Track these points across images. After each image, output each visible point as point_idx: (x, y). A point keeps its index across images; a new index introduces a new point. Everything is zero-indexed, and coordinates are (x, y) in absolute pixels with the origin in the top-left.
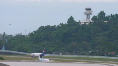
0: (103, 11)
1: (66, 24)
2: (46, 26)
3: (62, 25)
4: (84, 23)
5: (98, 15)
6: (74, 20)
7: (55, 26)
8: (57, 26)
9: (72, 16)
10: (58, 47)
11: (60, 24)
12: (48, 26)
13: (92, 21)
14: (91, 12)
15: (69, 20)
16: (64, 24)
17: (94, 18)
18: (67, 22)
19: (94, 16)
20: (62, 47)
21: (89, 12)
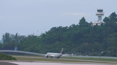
0: (115, 12)
1: (78, 25)
2: (58, 27)
3: (74, 26)
4: (95, 24)
5: (110, 16)
6: (86, 21)
7: (67, 27)
8: (69, 27)
9: (84, 18)
10: (70, 48)
11: (72, 25)
12: (60, 27)
13: (103, 22)
14: (103, 13)
15: (80, 21)
16: (76, 25)
17: (106, 20)
18: (79, 23)
19: (106, 18)
20: (73, 48)
21: (101, 13)
